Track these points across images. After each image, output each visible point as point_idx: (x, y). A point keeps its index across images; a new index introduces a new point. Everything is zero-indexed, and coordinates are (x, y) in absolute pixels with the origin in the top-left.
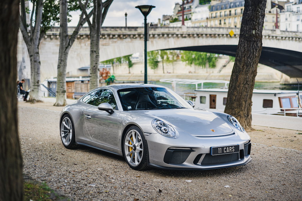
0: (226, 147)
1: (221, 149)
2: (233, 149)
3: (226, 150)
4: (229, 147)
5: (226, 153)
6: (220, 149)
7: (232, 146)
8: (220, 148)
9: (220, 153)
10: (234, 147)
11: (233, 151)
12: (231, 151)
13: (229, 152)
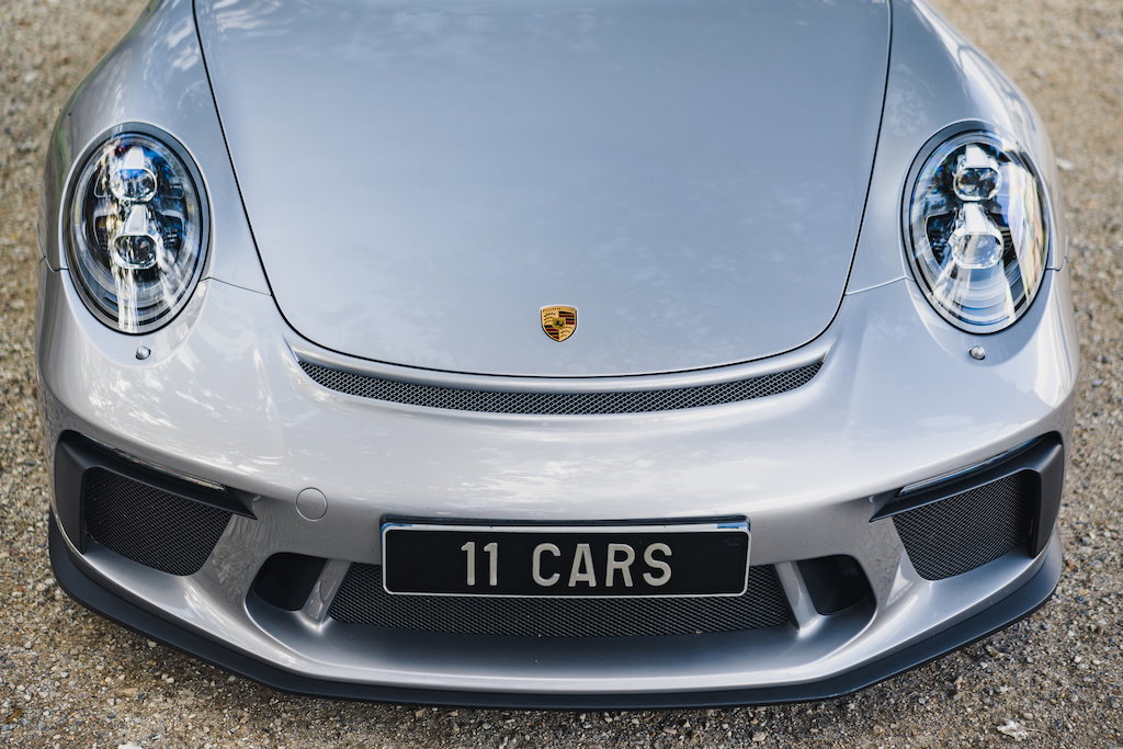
0: (567, 539)
1: (491, 547)
2: (654, 564)
3: (558, 565)
4: (600, 539)
6: (482, 559)
7: (640, 542)
8: (481, 540)
9: (481, 586)
10: (667, 551)
11: (648, 577)
12: (629, 582)
13: (593, 583)
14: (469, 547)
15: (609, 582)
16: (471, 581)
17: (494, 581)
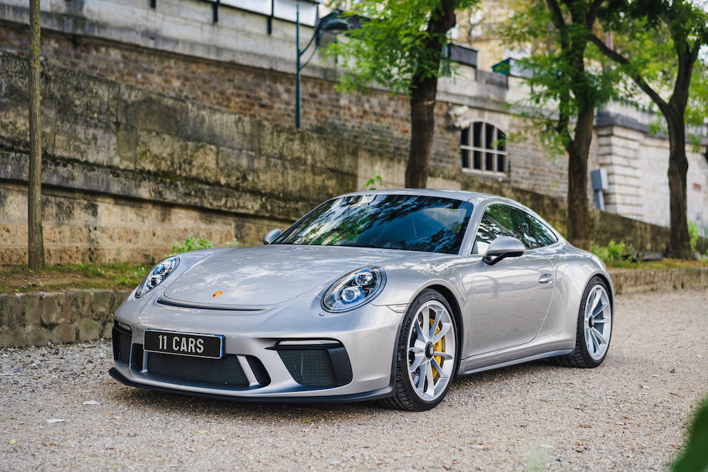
0: (181, 336)
1: (165, 337)
2: (199, 346)
3: (179, 344)
4: (188, 337)
5: (179, 351)
6: (163, 340)
7: (196, 338)
8: (163, 334)
9: (163, 350)
10: (202, 342)
11: (198, 349)
12: (194, 351)
13: (186, 350)
14: (161, 337)
15: (189, 351)
16: (161, 348)
17: (165, 348)
